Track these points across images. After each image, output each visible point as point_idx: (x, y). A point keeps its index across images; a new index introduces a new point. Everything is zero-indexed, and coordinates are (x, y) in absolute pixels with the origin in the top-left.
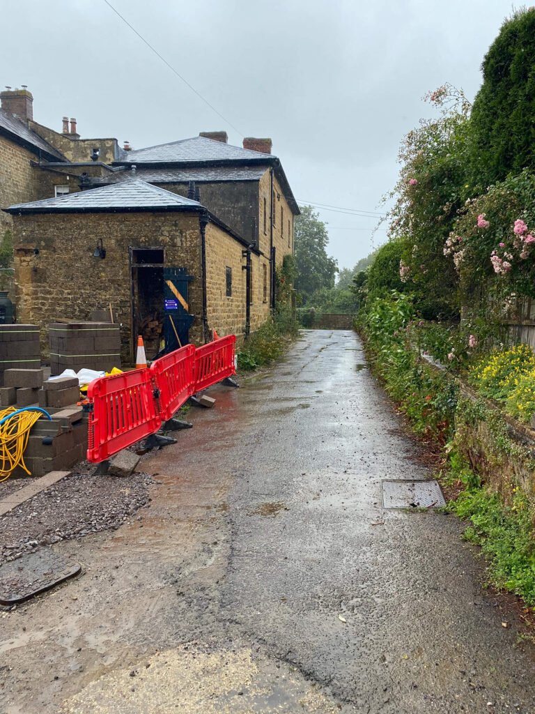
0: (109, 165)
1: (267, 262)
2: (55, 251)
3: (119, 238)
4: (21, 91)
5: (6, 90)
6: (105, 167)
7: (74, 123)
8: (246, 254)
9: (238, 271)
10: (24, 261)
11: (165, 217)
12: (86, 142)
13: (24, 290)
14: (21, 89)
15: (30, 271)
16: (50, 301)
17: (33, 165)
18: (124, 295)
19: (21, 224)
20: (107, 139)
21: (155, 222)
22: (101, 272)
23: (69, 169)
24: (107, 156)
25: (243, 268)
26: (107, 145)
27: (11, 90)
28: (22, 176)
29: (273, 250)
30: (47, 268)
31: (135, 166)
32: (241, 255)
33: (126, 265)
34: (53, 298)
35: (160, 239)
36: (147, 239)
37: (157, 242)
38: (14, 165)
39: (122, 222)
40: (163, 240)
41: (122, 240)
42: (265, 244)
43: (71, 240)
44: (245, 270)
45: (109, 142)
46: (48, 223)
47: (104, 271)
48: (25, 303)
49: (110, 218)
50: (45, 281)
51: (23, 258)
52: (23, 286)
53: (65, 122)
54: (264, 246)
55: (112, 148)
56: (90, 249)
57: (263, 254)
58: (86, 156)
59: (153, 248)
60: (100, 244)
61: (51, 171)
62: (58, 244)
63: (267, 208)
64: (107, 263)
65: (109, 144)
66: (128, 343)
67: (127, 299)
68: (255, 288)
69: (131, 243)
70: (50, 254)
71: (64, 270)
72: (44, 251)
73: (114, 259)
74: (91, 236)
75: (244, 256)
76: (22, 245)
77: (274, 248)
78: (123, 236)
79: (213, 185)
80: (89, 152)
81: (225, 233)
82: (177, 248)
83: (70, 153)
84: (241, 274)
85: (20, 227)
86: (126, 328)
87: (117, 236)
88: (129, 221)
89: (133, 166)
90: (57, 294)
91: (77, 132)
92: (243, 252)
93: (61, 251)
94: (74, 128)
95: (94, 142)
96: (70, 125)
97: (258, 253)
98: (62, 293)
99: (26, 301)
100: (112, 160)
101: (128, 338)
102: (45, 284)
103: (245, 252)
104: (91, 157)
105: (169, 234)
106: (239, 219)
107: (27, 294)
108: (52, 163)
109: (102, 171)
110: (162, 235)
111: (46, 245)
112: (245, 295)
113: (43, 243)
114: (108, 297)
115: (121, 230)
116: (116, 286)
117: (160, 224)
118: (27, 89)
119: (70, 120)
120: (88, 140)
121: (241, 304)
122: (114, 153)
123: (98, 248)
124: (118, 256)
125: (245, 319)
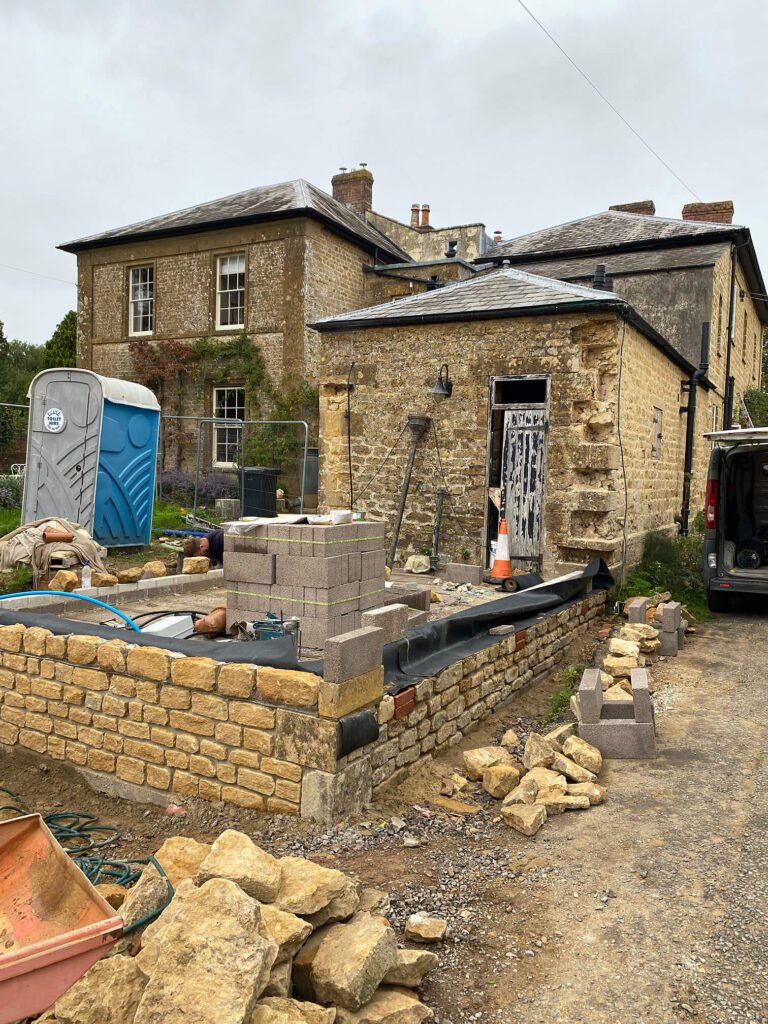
0: (472, 263)
1: (720, 402)
2: (376, 387)
3: (475, 363)
4: (359, 172)
5: (341, 172)
6: (464, 266)
7: (426, 211)
8: (688, 387)
9: (673, 417)
10: (334, 402)
11: (554, 323)
12: (440, 233)
13: (330, 447)
14: (359, 168)
15: (340, 417)
16: (365, 464)
17: (366, 271)
18: (476, 456)
19: (332, 345)
20: (470, 226)
21: (536, 332)
22: (443, 418)
23: (414, 271)
24: (469, 250)
25: (682, 410)
26: (469, 235)
27: (346, 172)
28: (349, 287)
29: (730, 382)
30: (365, 414)
31: (508, 261)
32: (679, 387)
33: (484, 406)
34: (370, 459)
35: (542, 362)
36: (520, 363)
37: (536, 366)
38: (341, 271)
39: (481, 336)
40: (547, 363)
41: (479, 366)
42: (718, 371)
43: (401, 368)
44: (685, 414)
45: (472, 229)
46: (368, 343)
47: (448, 417)
48: (330, 467)
49: (461, 331)
50: (361, 433)
51: (332, 398)
52: (330, 440)
53: (415, 211)
54: (716, 375)
55: (475, 238)
56: (428, 383)
57: (714, 388)
58: (438, 253)
59: (529, 377)
60: (444, 374)
61: (389, 277)
62: (382, 376)
63: (723, 312)
64: (454, 404)
65: (472, 232)
66: (478, 534)
67: (481, 464)
68: (698, 446)
69: (493, 369)
70: (370, 391)
71: (388, 415)
72: (362, 387)
73: (464, 396)
74: (432, 361)
75: (684, 390)
76: (331, 377)
77: (733, 378)
78: (480, 359)
79: (631, 279)
80: (443, 246)
81: (654, 349)
82: (570, 375)
83: (418, 250)
84: (678, 421)
85: (331, 351)
86: (478, 510)
87: (471, 360)
88: (493, 334)
89: (505, 261)
90: (377, 454)
91: (430, 224)
92: (683, 383)
93: (386, 385)
94: (426, 219)
95: (451, 232)
96: (421, 213)
97: (707, 386)
98: (383, 452)
99: (332, 463)
100: (476, 256)
101: (479, 527)
102: (360, 438)
103: (687, 383)
104: (446, 254)
105: (560, 352)
106: (674, 331)
107: (335, 453)
108: (391, 266)
109: (460, 270)
110: (547, 354)
111: (365, 377)
112: (683, 457)
113: (361, 375)
114: (451, 458)
115: (480, 349)
116: (465, 440)
117: (544, 336)
118: (367, 168)
119: (421, 208)
120: (442, 230)
121: (674, 473)
122: (478, 246)
123: (440, 379)
124: (471, 390)
125: (680, 499)
